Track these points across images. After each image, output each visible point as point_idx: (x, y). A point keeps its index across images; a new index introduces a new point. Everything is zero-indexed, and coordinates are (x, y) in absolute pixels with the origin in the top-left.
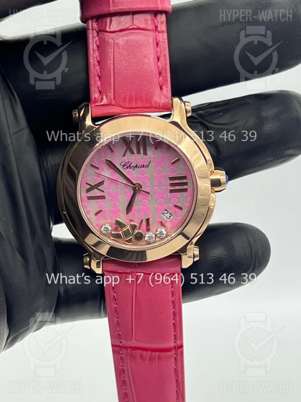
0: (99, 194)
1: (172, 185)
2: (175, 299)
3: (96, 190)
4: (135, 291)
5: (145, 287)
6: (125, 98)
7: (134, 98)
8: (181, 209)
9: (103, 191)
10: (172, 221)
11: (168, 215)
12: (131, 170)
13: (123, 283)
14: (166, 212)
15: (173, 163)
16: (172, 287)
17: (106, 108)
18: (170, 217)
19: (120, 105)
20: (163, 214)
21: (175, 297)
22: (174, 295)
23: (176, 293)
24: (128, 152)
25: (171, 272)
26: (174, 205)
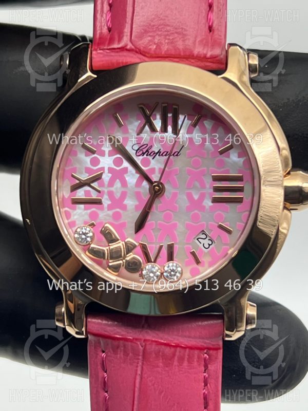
1: (217, 190)
2: (209, 392)
3: (87, 188)
4: (139, 372)
5: (158, 367)
8: (229, 232)
9: (99, 191)
10: (212, 253)
11: (207, 242)
12: (148, 157)
13: (120, 357)
14: (204, 236)
15: (221, 153)
16: (205, 370)
17: (116, 54)
18: (209, 245)
19: (140, 50)
20: (197, 239)
21: (208, 389)
22: (208, 385)
23: (211, 381)
24: (147, 128)
25: (205, 345)
26: (217, 225)
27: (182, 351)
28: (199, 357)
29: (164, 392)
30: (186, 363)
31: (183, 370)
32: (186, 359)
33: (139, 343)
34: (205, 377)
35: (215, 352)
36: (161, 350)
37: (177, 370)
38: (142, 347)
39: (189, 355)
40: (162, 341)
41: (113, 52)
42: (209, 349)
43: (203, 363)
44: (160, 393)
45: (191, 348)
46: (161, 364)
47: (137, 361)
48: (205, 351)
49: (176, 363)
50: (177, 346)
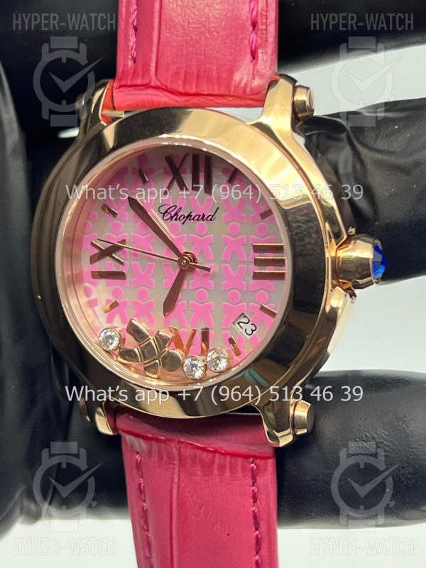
0: (115, 267)
1: (258, 262)
3: (107, 260)
4: (176, 480)
5: (196, 475)
6: (177, 73)
7: (195, 73)
8: (273, 315)
9: (122, 263)
12: (177, 222)
14: (246, 320)
15: (263, 217)
16: (254, 483)
17: (140, 92)
18: (253, 331)
19: (167, 87)
20: (238, 323)
21: (258, 507)
22: (258, 501)
23: (261, 497)
24: (176, 185)
25: (251, 453)
26: (260, 306)
27: (222, 457)
28: (243, 467)
29: (204, 507)
30: (227, 474)
31: (225, 480)
32: (228, 468)
33: (172, 445)
34: (253, 491)
35: (263, 462)
36: (198, 454)
37: (218, 480)
38: (176, 449)
39: (231, 463)
40: (198, 445)
41: (136, 89)
42: (255, 457)
43: (250, 474)
44: (201, 507)
45: (234, 455)
46: (199, 473)
47: (172, 466)
48: (251, 460)
49: (216, 472)
50: (215, 452)
